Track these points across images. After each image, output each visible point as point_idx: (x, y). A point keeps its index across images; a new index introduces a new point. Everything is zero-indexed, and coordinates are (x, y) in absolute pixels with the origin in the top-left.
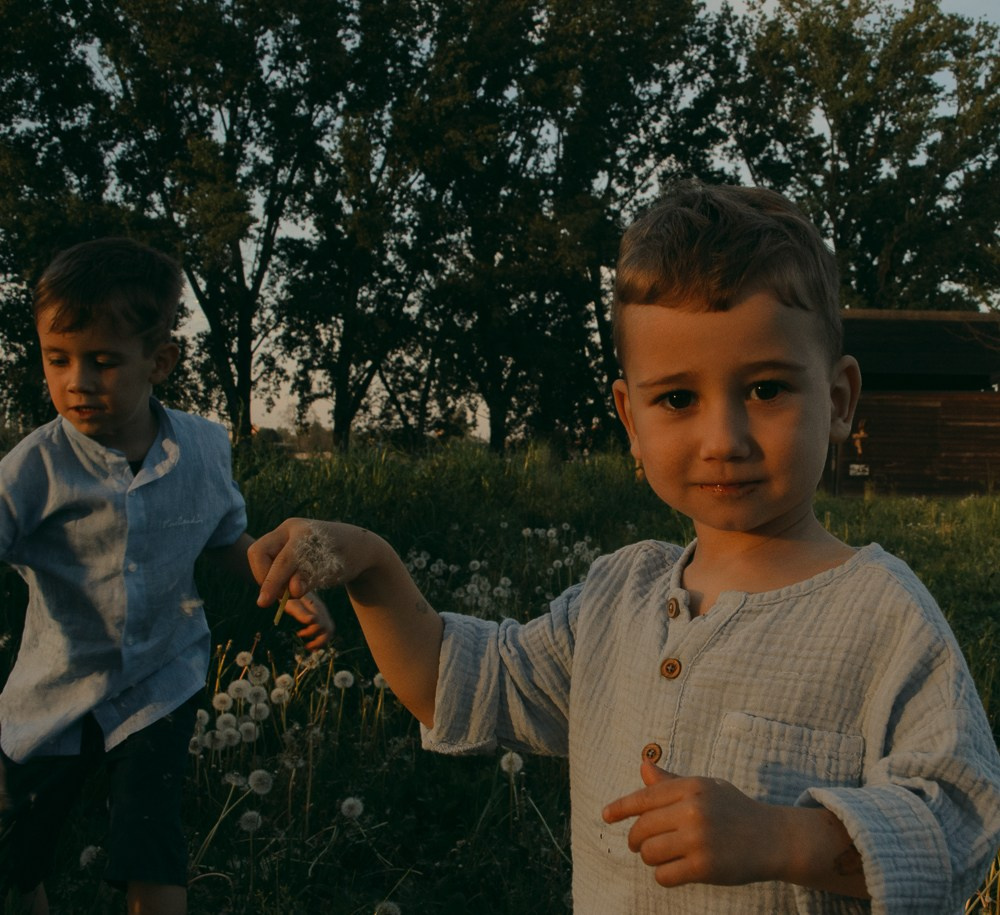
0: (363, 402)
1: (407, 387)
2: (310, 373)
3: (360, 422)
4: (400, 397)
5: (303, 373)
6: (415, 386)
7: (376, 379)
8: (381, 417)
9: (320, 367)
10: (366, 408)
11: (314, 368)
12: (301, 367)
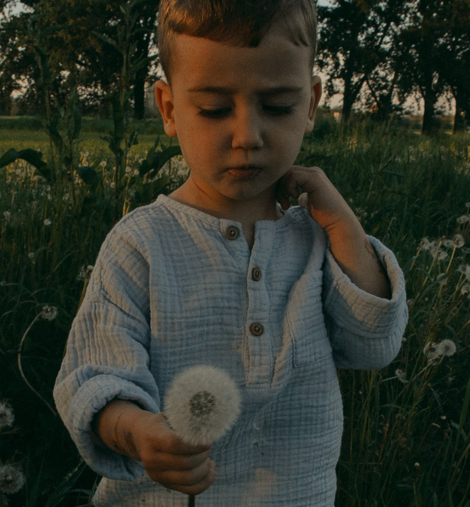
0: (357, 96)
1: (380, 88)
2: (333, 80)
3: (356, 106)
4: (377, 93)
5: (330, 81)
6: (385, 87)
7: (365, 83)
8: (366, 104)
9: (339, 77)
10: (359, 99)
11: (335, 78)
12: (328, 77)
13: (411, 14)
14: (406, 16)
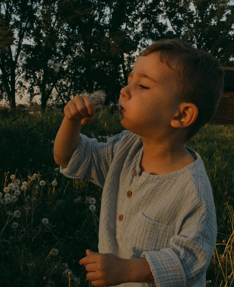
0: (50, 96)
1: (64, 91)
2: (34, 87)
3: (50, 102)
4: (62, 94)
5: (31, 87)
6: (66, 91)
7: (54, 89)
8: (56, 100)
9: (37, 85)
10: (51, 98)
11: (35, 85)
12: (30, 85)
13: (78, 49)
14: (75, 50)
